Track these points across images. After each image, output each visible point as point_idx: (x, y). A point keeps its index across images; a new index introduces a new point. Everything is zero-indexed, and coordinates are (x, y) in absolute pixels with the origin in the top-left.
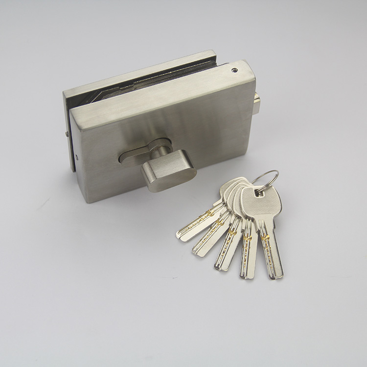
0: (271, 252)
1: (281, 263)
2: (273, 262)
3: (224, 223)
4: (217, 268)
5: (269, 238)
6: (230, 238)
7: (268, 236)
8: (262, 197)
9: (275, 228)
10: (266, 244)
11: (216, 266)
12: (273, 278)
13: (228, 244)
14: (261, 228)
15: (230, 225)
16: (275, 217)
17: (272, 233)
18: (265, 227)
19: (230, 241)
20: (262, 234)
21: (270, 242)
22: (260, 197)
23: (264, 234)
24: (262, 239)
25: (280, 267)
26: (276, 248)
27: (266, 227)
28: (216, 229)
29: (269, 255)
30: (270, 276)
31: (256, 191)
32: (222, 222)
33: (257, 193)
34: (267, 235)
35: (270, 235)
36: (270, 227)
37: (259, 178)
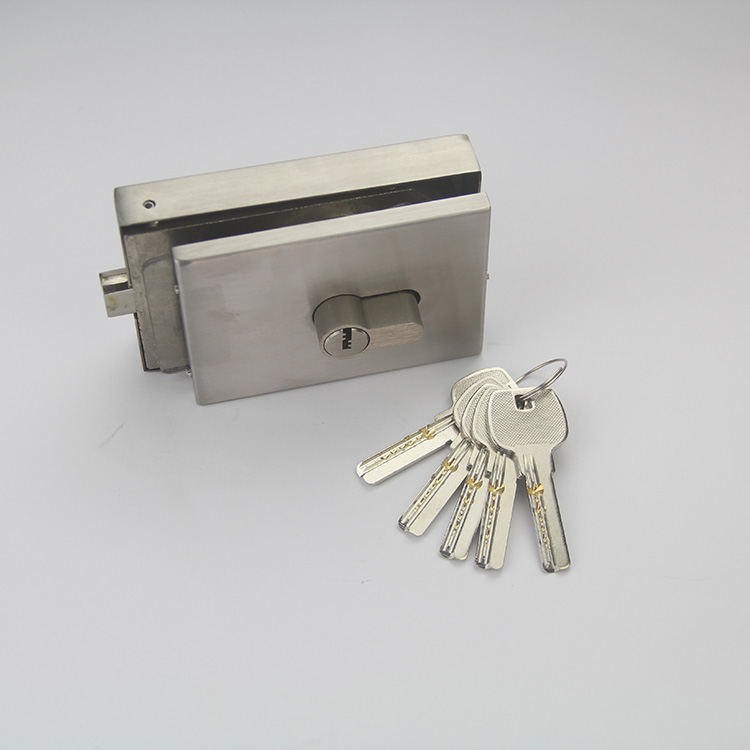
0: (546, 519)
1: (565, 541)
2: (550, 538)
3: (457, 466)
4: (445, 554)
5: (542, 492)
6: (469, 495)
7: (541, 488)
8: (529, 410)
9: (554, 470)
10: (537, 504)
11: (444, 550)
12: (550, 570)
13: (465, 505)
14: (528, 471)
15: (469, 468)
16: (554, 450)
17: (549, 480)
18: (535, 471)
19: (470, 499)
20: (528, 483)
21: (544, 498)
22: (525, 410)
23: (533, 483)
24: (530, 492)
25: (564, 548)
26: (555, 511)
27: (538, 470)
28: (442, 479)
29: (543, 524)
30: (544, 567)
31: (517, 397)
32: (454, 465)
33: (520, 401)
34: (539, 485)
35: (545, 485)
36: (545, 470)
37: (529, 373)
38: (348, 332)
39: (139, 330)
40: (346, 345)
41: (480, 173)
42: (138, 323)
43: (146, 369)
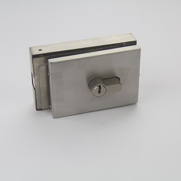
38: (100, 86)
39: (36, 94)
40: (99, 92)
41: (136, 41)
42: (35, 91)
43: (37, 110)
